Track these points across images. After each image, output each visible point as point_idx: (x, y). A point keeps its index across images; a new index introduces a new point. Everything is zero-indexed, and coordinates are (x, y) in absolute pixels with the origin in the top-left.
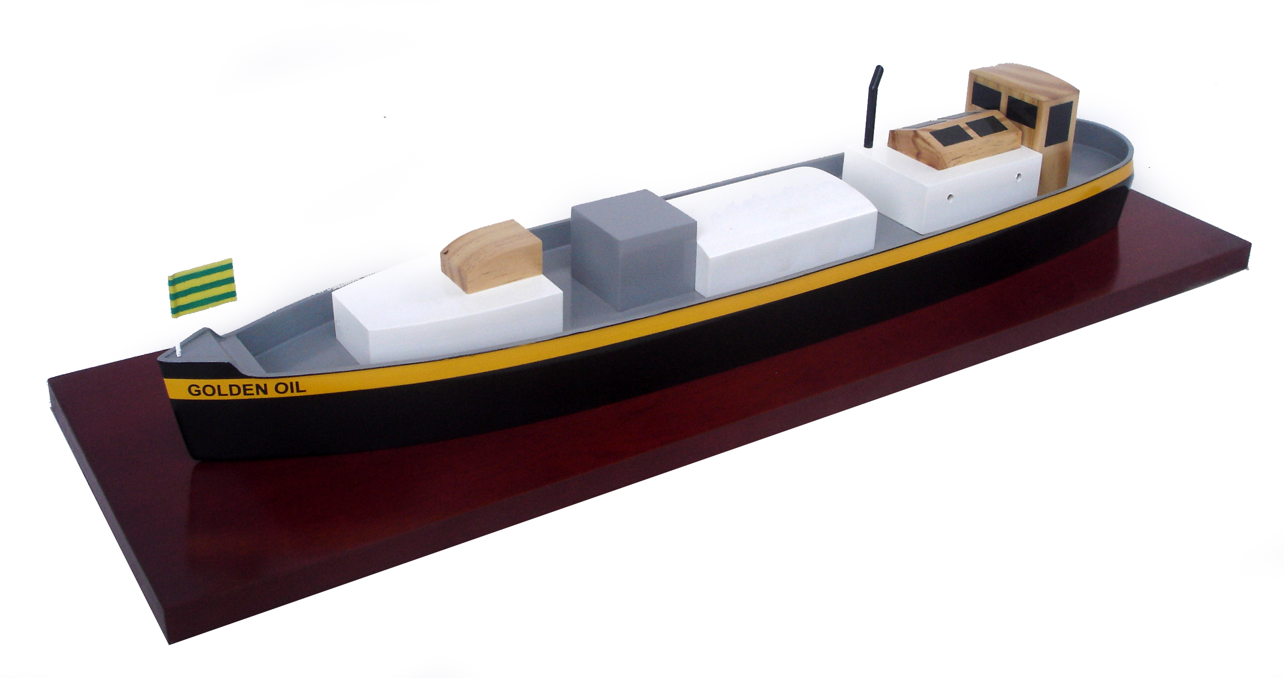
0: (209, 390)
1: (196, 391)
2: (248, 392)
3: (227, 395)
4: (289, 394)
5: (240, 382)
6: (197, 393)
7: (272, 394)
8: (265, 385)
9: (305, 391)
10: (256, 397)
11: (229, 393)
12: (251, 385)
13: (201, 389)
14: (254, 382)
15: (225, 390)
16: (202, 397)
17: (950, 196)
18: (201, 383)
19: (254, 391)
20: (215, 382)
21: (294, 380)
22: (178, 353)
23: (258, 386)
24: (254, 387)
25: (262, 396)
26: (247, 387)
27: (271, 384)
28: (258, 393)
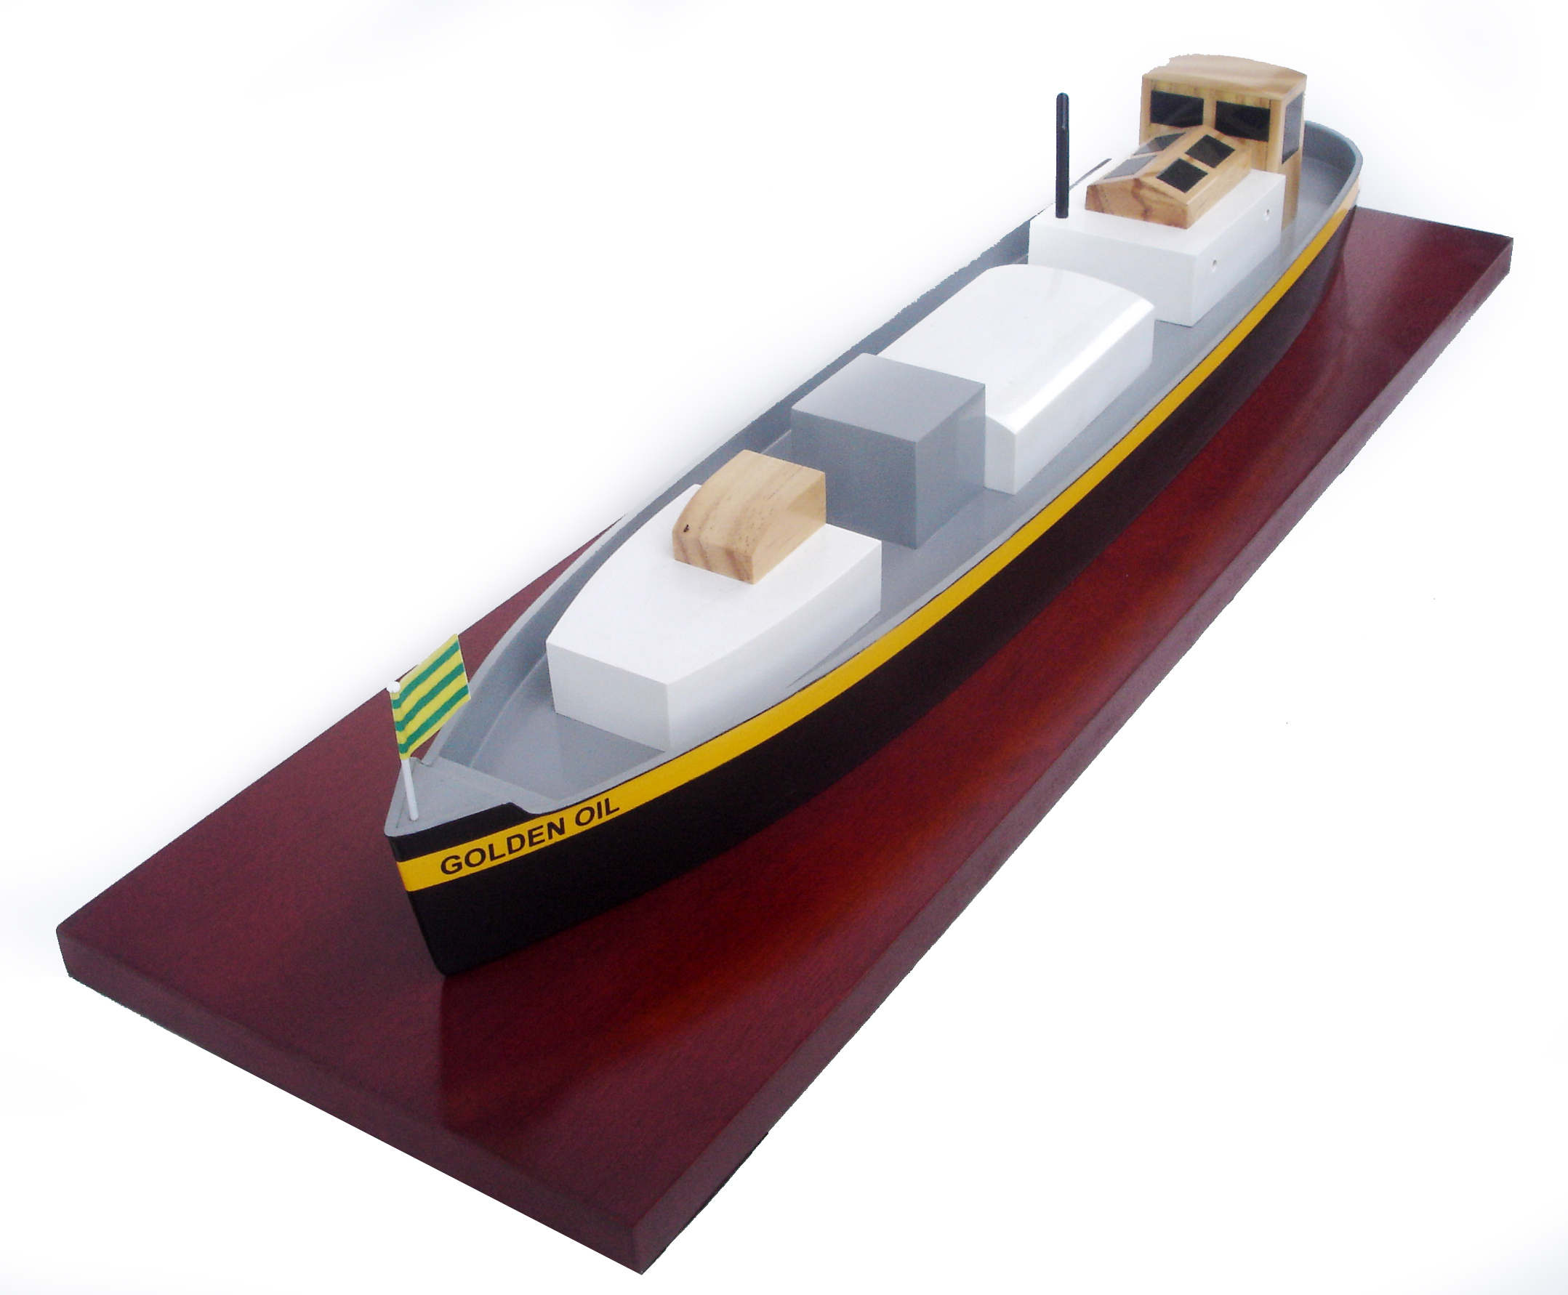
0: (475, 858)
1: (454, 865)
2: (535, 840)
3: (504, 855)
4: (596, 822)
5: (523, 829)
6: (456, 867)
7: (572, 830)
8: (562, 820)
9: (618, 809)
10: (548, 843)
11: (507, 853)
12: (542, 827)
13: (462, 860)
14: (544, 821)
15: (501, 848)
16: (466, 871)
17: (1215, 262)
18: (461, 850)
19: (545, 836)
20: (482, 843)
21: (602, 799)
22: (414, 816)
23: (551, 826)
24: (545, 830)
25: (557, 838)
26: (534, 833)
27: (569, 816)
28: (550, 837)
